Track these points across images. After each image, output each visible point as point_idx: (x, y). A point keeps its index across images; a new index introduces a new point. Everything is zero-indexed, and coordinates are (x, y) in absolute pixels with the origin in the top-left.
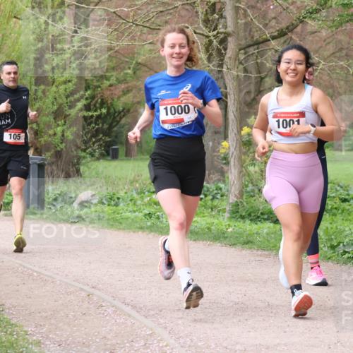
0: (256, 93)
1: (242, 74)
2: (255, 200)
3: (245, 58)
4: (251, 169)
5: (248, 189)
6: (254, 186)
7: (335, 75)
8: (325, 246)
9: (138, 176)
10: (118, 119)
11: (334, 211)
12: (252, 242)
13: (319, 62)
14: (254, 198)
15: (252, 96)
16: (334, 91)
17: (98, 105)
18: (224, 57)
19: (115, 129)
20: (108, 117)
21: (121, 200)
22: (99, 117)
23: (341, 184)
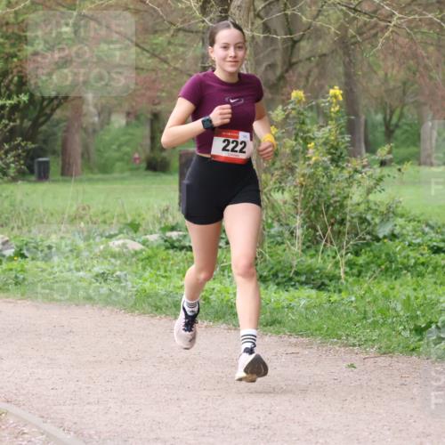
0: (285, 68)
1: (260, 35)
2: (285, 250)
3: (265, 7)
4: (277, 196)
5: (273, 231)
6: (281, 225)
7: (419, 36)
8: (405, 329)
9: (84, 209)
10: (48, 111)
11: (420, 268)
12: (280, 323)
13: (392, 15)
14: (283, 247)
15: (279, 72)
16: (418, 64)
17: (12, 87)
18: (229, 5)
19: (44, 128)
20: (31, 107)
21: (54, 249)
22: (15, 108)
23: (431, 222)
